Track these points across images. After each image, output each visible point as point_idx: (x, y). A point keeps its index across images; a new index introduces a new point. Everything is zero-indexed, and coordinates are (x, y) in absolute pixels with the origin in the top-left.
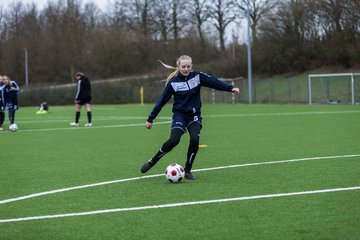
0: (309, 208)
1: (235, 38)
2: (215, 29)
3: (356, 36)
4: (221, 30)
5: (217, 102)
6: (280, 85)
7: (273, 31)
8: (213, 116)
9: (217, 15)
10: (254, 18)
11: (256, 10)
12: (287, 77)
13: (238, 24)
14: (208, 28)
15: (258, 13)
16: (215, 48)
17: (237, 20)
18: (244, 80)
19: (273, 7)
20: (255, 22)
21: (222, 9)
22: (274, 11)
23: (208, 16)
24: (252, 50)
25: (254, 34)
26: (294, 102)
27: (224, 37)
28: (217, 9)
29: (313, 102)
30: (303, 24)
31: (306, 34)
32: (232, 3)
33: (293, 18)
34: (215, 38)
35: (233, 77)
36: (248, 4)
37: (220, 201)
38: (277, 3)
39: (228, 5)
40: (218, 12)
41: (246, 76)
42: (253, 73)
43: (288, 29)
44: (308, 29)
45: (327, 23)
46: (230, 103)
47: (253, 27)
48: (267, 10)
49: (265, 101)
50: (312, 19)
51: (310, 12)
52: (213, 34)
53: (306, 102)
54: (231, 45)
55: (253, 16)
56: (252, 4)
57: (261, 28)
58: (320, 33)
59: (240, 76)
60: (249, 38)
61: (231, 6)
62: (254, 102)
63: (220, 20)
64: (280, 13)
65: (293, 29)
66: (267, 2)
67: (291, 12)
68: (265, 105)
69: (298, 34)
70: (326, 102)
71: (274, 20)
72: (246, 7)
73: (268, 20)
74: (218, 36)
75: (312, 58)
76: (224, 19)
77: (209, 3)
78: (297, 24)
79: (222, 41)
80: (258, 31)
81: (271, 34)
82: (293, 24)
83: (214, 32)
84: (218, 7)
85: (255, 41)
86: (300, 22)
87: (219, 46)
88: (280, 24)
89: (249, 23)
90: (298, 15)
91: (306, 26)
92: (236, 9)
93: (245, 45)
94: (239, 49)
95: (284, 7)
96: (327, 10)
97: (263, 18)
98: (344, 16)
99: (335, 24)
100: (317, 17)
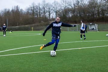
1: (52, 17)
3: (78, 17)
4: (50, 15)
13: (53, 14)
16: (48, 19)
17: (53, 13)
22: (61, 11)
23: (47, 12)
26: (65, 31)
29: (69, 30)
31: (67, 16)
33: (65, 13)
34: (48, 17)
39: (51, 10)
43: (64, 15)
44: (68, 15)
45: (72, 14)
47: (56, 14)
48: (59, 11)
51: (68, 12)
53: (67, 31)
55: (56, 12)
57: (58, 15)
63: (49, 13)
64: (62, 12)
66: (59, 9)
67: (64, 11)
70: (71, 31)
72: (55, 10)
75: (69, 21)
77: (47, 9)
79: (50, 17)
83: (48, 16)
84: (49, 10)
87: (49, 18)
88: (62, 14)
92: (53, 11)
93: (54, 18)
95: (63, 10)
96: (72, 11)
97: (58, 13)
98: (75, 12)
99: (74, 14)
100: (70, 13)
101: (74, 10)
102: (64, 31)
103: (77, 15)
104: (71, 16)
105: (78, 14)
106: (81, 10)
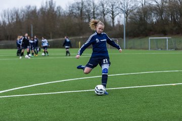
1: (119, 22)
2: (111, 18)
3: (169, 22)
4: (113, 18)
6: (137, 42)
7: (134, 19)
10: (127, 14)
11: (128, 10)
12: (140, 38)
13: (120, 16)
14: (108, 18)
15: (129, 12)
16: (110, 26)
17: (120, 14)
18: (122, 40)
19: (135, 9)
20: (127, 15)
21: (114, 10)
22: (135, 11)
23: (108, 12)
24: (126, 27)
26: (143, 49)
27: (114, 21)
29: (151, 49)
33: (143, 14)
34: (110, 22)
35: (118, 38)
38: (136, 8)
39: (116, 8)
40: (112, 11)
41: (123, 38)
42: (126, 36)
43: (141, 19)
44: (149, 19)
45: (157, 16)
47: (126, 17)
48: (132, 10)
49: (131, 48)
50: (151, 15)
51: (150, 12)
52: (109, 20)
53: (148, 49)
54: (117, 25)
55: (126, 13)
56: (126, 8)
58: (154, 21)
59: (121, 37)
60: (125, 22)
62: (126, 48)
63: (113, 14)
64: (138, 12)
66: (132, 7)
67: (142, 12)
68: (131, 50)
69: (144, 19)
70: (156, 49)
71: (135, 15)
72: (123, 9)
73: (133, 15)
74: (112, 21)
75: (150, 31)
77: (108, 7)
78: (144, 16)
79: (113, 23)
80: (128, 19)
82: (143, 16)
84: (112, 9)
85: (127, 23)
86: (146, 16)
87: (112, 25)
88: (138, 16)
90: (145, 13)
91: (148, 17)
92: (119, 10)
93: (123, 25)
94: (120, 27)
95: (139, 10)
96: (157, 11)
97: (130, 14)
98: (164, 14)
99: (160, 17)
100: (153, 14)
101: (162, 10)
103: (167, 20)
104: (154, 20)
105: (169, 16)
106: (175, 8)
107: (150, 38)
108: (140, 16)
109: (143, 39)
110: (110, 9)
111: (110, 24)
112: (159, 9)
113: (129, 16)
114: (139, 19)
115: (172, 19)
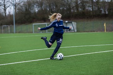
0: (32, 66)
1: (9, 12)
2: (3, 10)
3: (47, 11)
4: (5, 10)
5: (4, 33)
6: (24, 27)
8: (3, 37)
9: (3, 5)
10: (15, 6)
11: (16, 4)
12: (26, 25)
13: (11, 8)
14: (1, 9)
15: (17, 4)
17: (10, 7)
18: (13, 26)
19: (21, 3)
20: (16, 7)
21: (5, 3)
22: (22, 4)
23: (1, 5)
24: (15, 16)
25: (15, 11)
26: (28, 32)
27: (6, 12)
28: (3, 3)
29: (34, 32)
30: (31, 8)
31: (32, 11)
32: (8, 1)
33: (27, 6)
35: (9, 25)
36: (13, 2)
37: (4, 64)
38: (23, 1)
39: (7, 2)
40: (4, 4)
41: (13, 25)
42: (15, 23)
43: (26, 9)
44: (33, 9)
45: (38, 8)
46: (8, 33)
47: (15, 9)
48: (20, 3)
49: (19, 32)
50: (34, 6)
51: (33, 4)
52: (2, 11)
53: (32, 32)
54: (8, 15)
55: (15, 5)
56: (15, 2)
58: (36, 11)
59: (11, 24)
60: (14, 13)
61: (8, 2)
62: (16, 33)
64: (23, 5)
65: (28, 10)
66: (19, 1)
67: (27, 4)
68: (19, 34)
69: (29, 11)
70: (38, 33)
71: (22, 7)
72: (13, 3)
73: (20, 7)
74: (4, 12)
75: (34, 18)
76: (6, 6)
78: (29, 8)
79: (5, 14)
80: (17, 10)
81: (21, 11)
82: (28, 8)
83: (3, 11)
84: (4, 2)
85: (16, 13)
86: (30, 7)
87: (4, 15)
88: (24, 8)
89: (14, 8)
90: (29, 5)
91: (32, 8)
92: (10, 3)
93: (13, 15)
94: (11, 16)
95: (25, 3)
96: (38, 4)
97: (18, 6)
98: (44, 5)
99: (41, 8)
100: (35, 6)
101: (42, 2)
102: (28, 34)
103: (46, 10)
105: (47, 7)
106: (52, 1)
107: (34, 24)
108: (25, 7)
109: (28, 25)
110: (3, 2)
111: (3, 15)
112: (40, 2)
113: (17, 7)
114: (25, 10)
115: (49, 9)
